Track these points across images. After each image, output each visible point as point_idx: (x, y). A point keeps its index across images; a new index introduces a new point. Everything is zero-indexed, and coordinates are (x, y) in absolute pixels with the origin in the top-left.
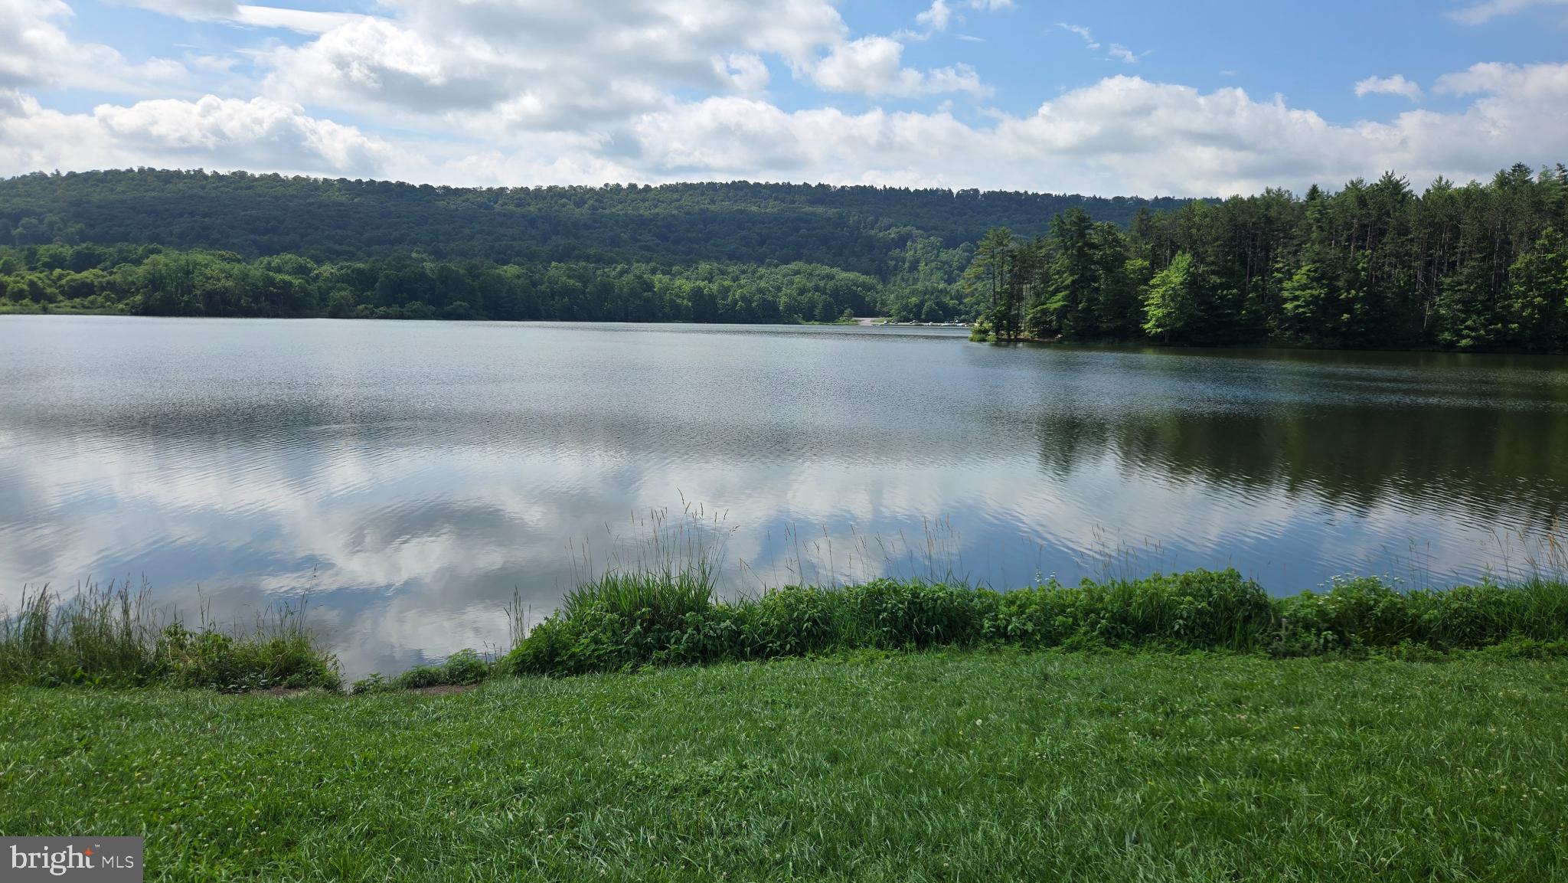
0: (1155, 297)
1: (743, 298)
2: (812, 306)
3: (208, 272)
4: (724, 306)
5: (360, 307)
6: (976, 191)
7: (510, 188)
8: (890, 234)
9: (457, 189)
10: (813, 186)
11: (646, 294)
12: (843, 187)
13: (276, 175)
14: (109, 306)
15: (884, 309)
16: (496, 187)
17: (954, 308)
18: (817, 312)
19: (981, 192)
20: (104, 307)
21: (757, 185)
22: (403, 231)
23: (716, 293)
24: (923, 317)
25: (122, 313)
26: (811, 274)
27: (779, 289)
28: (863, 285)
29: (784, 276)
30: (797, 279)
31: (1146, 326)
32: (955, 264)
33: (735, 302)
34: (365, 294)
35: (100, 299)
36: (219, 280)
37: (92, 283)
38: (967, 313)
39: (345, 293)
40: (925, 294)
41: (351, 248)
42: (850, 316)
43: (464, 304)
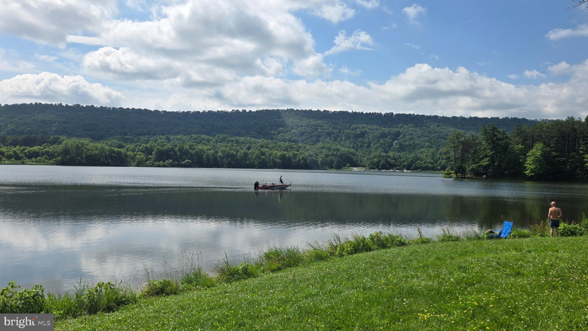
0: (529, 160)
1: (303, 159)
2: (332, 162)
3: (88, 147)
4: (295, 162)
5: (148, 162)
6: (392, 113)
7: (192, 111)
8: (357, 132)
9: (169, 112)
10: (322, 111)
11: (262, 157)
12: (334, 112)
13: (93, 106)
14: (47, 161)
15: (362, 164)
16: (186, 111)
17: (393, 163)
18: (334, 165)
19: (394, 114)
20: (45, 162)
21: (297, 110)
22: (149, 130)
23: (291, 156)
24: (380, 167)
25: (53, 164)
26: (329, 149)
27: (317, 155)
28: (352, 153)
29: (318, 149)
30: (324, 150)
31: (526, 172)
32: (387, 144)
33: (300, 160)
34: (149, 157)
35: (43, 159)
36: (92, 150)
37: (38, 152)
38: (399, 166)
39: (141, 156)
40: (380, 157)
41: (131, 137)
42: (349, 167)
43: (190, 161)
